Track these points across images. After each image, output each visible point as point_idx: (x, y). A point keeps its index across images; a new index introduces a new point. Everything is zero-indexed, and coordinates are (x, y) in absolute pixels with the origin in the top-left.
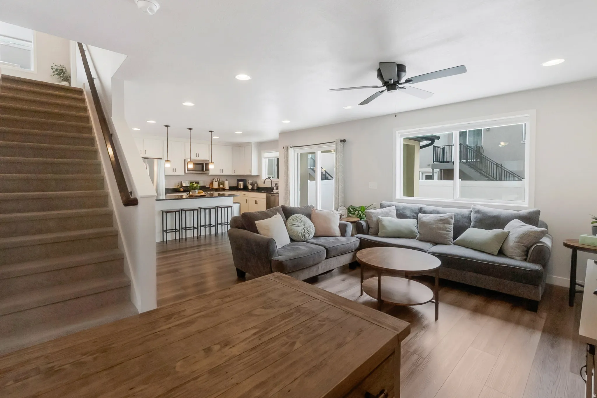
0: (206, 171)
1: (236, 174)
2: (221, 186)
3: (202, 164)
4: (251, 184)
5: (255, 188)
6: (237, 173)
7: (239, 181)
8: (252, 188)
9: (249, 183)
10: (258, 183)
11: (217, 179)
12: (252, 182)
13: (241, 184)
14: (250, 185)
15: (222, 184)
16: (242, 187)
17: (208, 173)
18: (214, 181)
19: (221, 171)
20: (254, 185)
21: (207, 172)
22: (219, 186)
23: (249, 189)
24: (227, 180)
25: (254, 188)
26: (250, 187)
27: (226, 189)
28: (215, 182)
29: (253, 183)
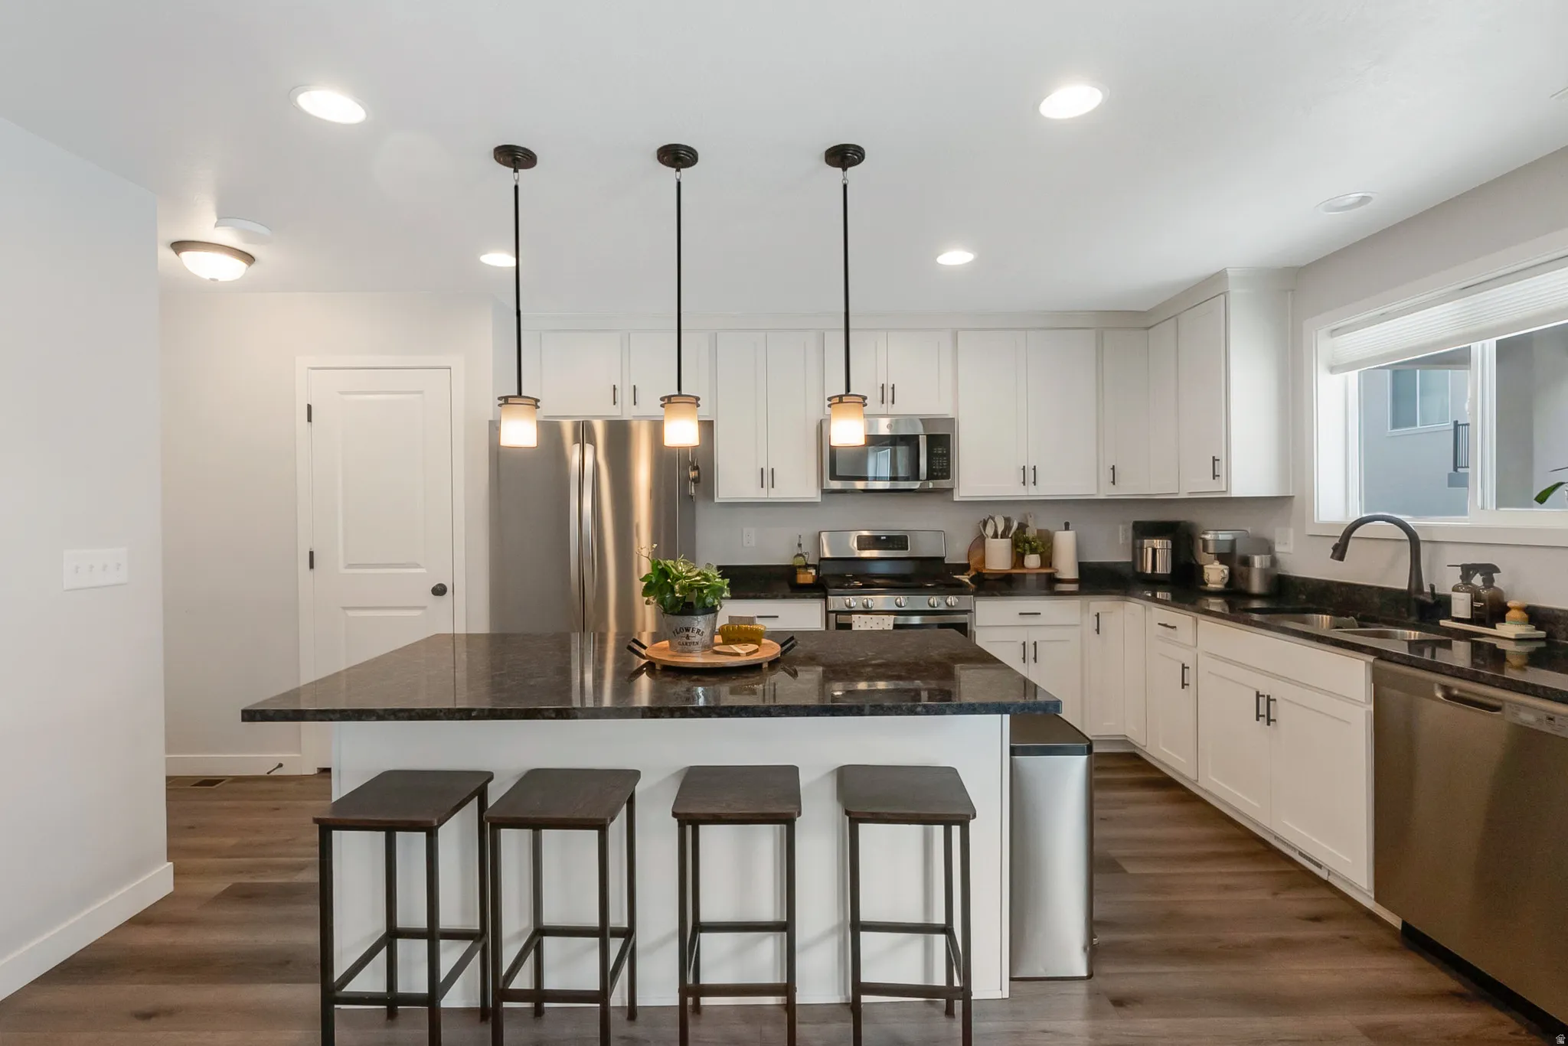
0: (931, 476)
1: (1126, 489)
2: (1032, 561)
3: (911, 441)
4: (1222, 558)
5: (1256, 585)
6: (1130, 487)
7: (1144, 530)
8: (1227, 585)
9: (1211, 549)
10: (1278, 548)
11: (1008, 521)
12: (1233, 542)
13: (1154, 551)
14: (1217, 564)
15: (1033, 551)
16: (1159, 570)
17: (950, 490)
18: (990, 531)
19: (1029, 475)
20: (1246, 562)
21: (943, 484)
22: (1018, 559)
23: (1211, 586)
24: (1067, 527)
25: (1247, 579)
26: (1215, 574)
27: (1059, 576)
28: (995, 536)
29: (1240, 551)
